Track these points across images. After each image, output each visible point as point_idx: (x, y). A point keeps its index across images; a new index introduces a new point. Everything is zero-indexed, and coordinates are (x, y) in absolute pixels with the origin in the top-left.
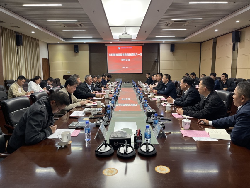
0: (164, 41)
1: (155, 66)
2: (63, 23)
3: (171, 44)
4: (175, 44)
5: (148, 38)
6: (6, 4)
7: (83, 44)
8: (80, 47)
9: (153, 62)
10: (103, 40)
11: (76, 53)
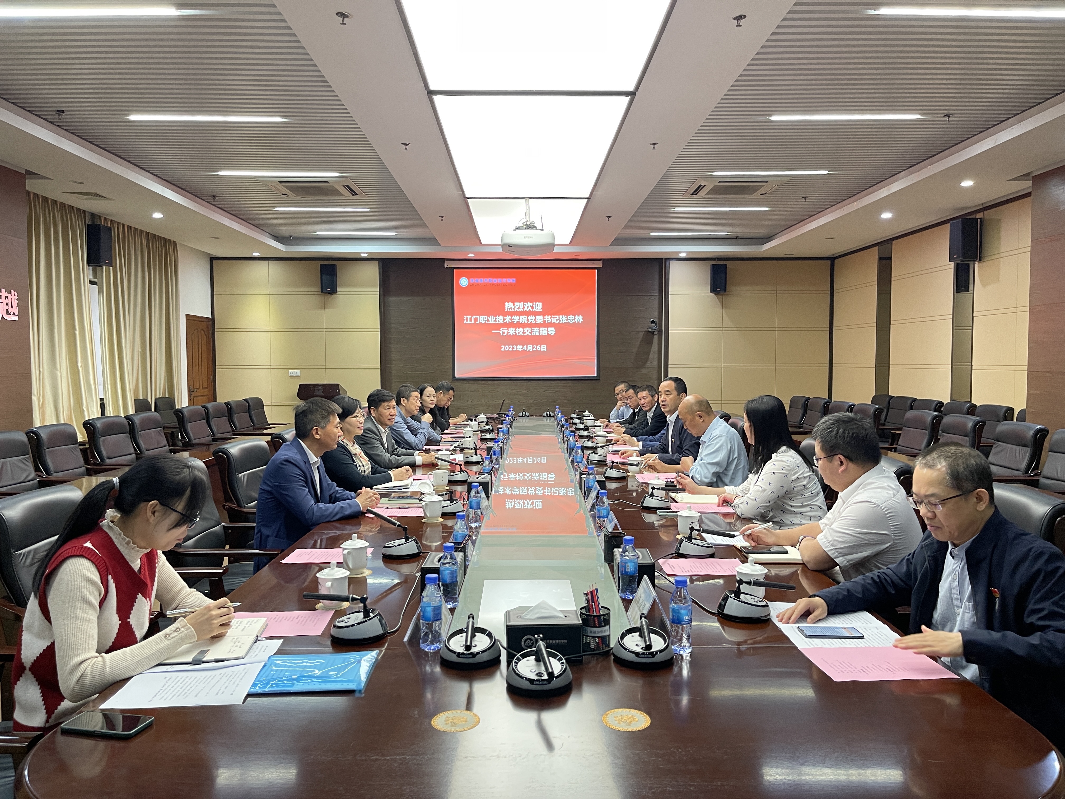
0: (683, 250)
1: (649, 352)
2: (280, 182)
3: (714, 262)
4: (729, 264)
5: (619, 241)
6: (63, 111)
7: (356, 259)
8: (344, 274)
9: (641, 335)
10: (440, 245)
11: (326, 297)
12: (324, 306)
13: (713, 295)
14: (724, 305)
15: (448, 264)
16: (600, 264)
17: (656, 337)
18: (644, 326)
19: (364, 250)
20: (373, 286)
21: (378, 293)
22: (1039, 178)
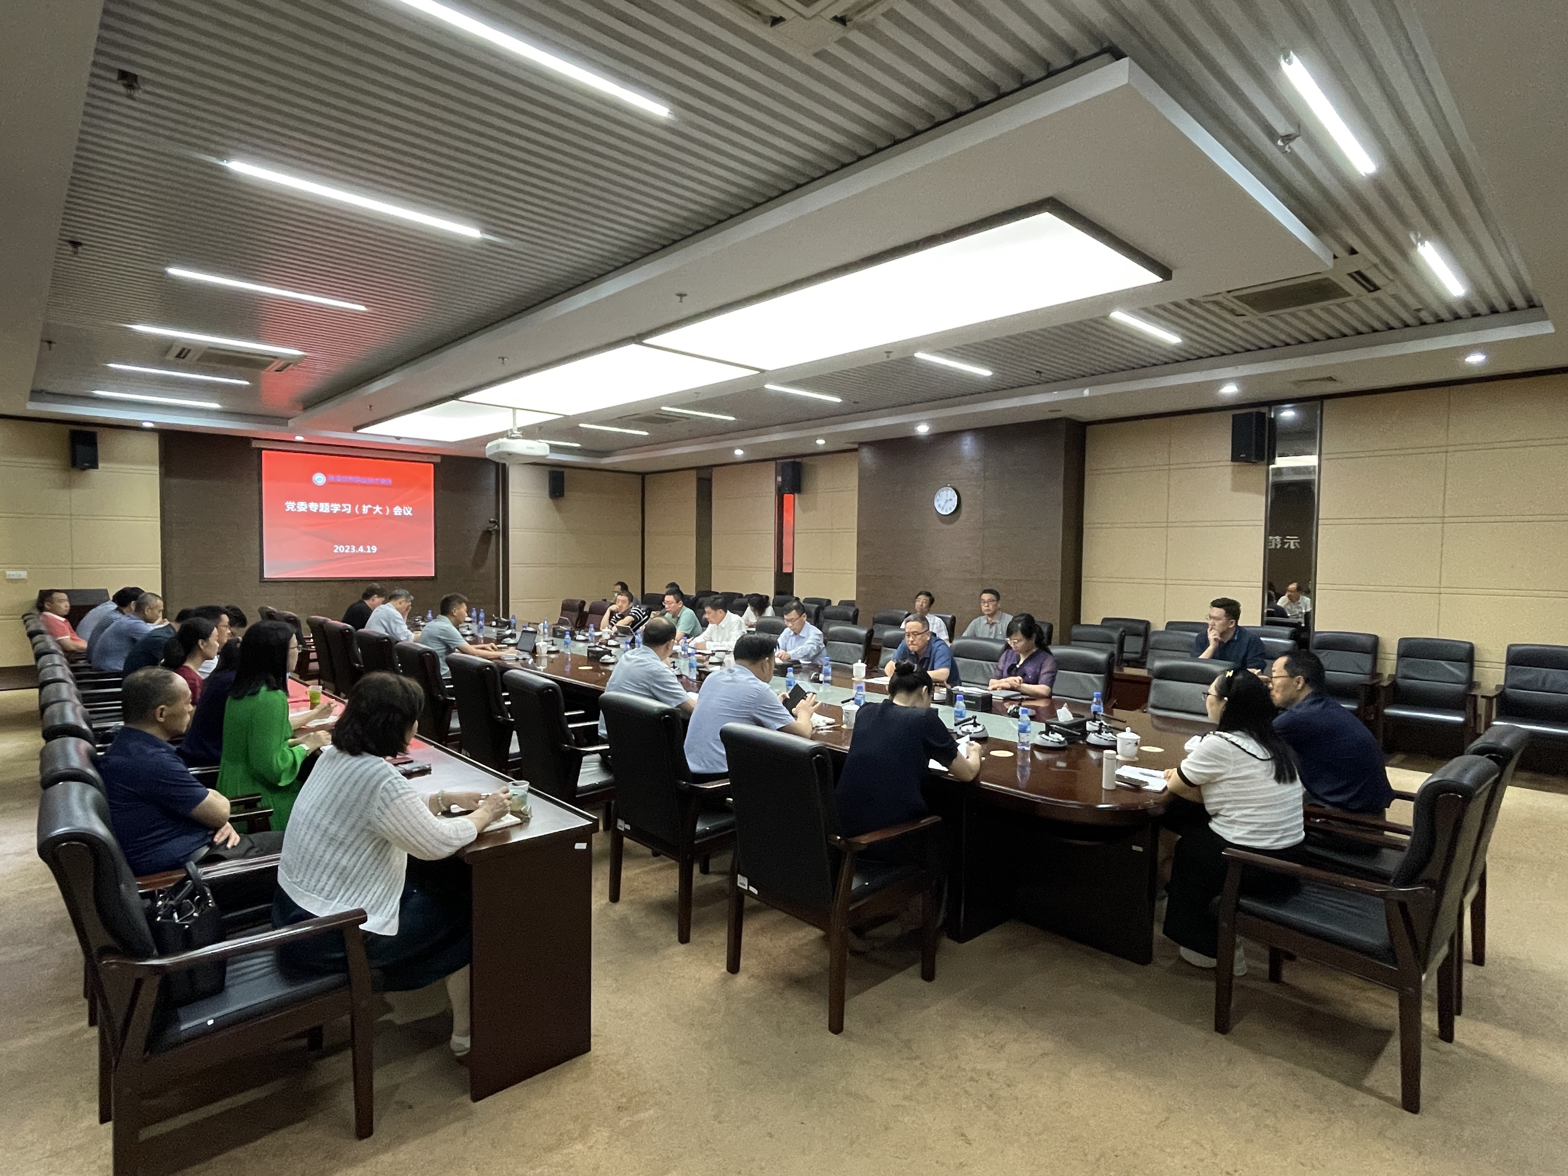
1: (487, 550)
3: (552, 469)
4: (567, 472)
6: (80, 244)
7: (135, 428)
8: (106, 443)
9: (480, 533)
10: (287, 425)
11: (76, 475)
12: (68, 485)
13: (550, 500)
14: (559, 509)
15: (255, 444)
16: (438, 460)
17: (494, 537)
18: (481, 525)
19: (148, 419)
20: (153, 464)
21: (158, 473)
22: (862, 444)
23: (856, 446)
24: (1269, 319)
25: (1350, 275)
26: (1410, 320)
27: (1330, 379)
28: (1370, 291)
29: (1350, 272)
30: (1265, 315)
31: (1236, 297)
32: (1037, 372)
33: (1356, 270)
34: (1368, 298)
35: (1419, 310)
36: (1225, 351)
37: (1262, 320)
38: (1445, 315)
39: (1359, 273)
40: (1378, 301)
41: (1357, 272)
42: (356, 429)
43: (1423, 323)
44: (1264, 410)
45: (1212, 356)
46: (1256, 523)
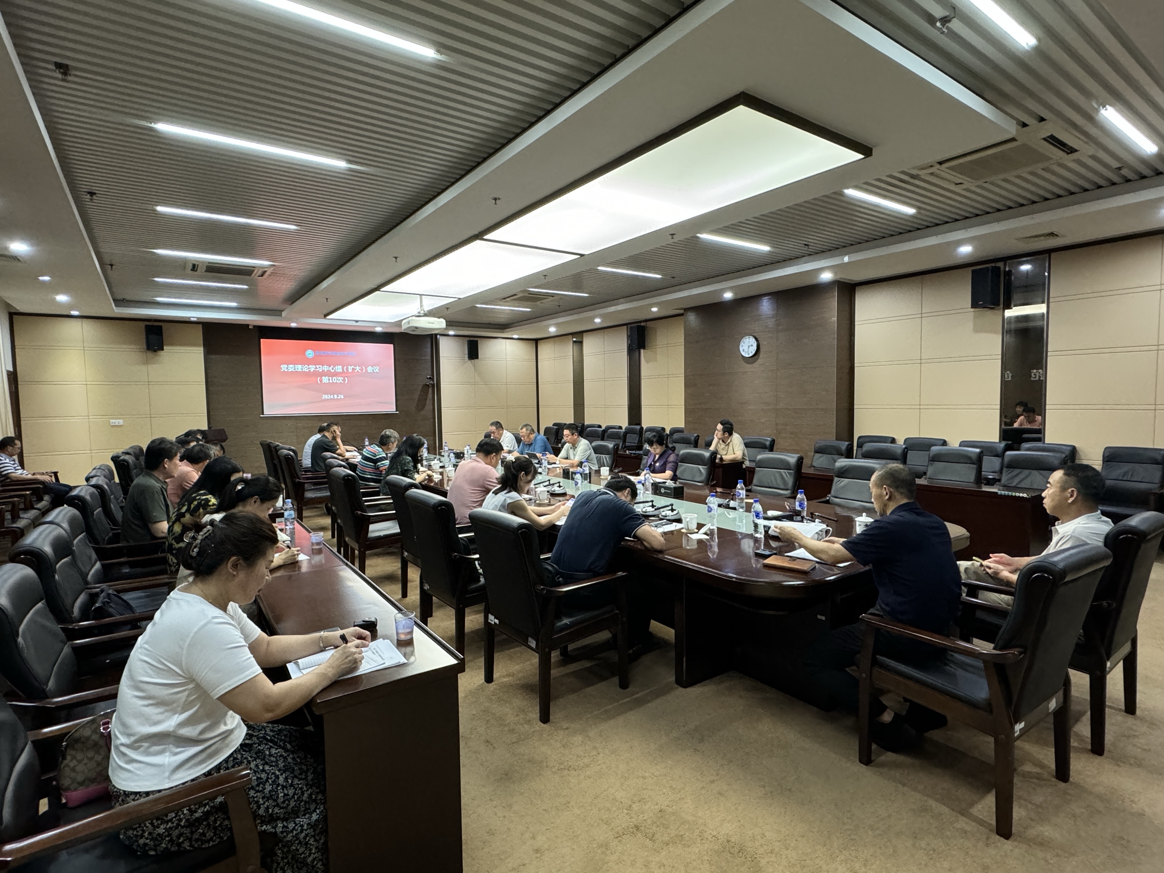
1: (426, 399)
3: (470, 339)
4: (480, 341)
6: (95, 194)
7: (186, 322)
8: (168, 333)
9: (420, 387)
10: (281, 316)
11: (150, 354)
12: (146, 362)
13: (470, 360)
14: (475, 367)
17: (430, 389)
18: (421, 381)
19: (193, 316)
20: (199, 346)
21: (203, 352)
22: (687, 310)
23: (682, 312)
24: (985, 185)
25: (1045, 139)
26: (1115, 178)
27: (1052, 234)
28: (1068, 154)
29: (1044, 136)
30: (980, 183)
31: (951, 168)
32: (805, 245)
33: (1049, 134)
34: (1068, 160)
35: (1119, 169)
36: (957, 217)
37: (978, 186)
38: (1146, 172)
39: (1052, 137)
40: (1079, 162)
41: (1048, 137)
42: (325, 316)
43: (1128, 181)
44: (1001, 265)
45: (947, 222)
46: (995, 357)
